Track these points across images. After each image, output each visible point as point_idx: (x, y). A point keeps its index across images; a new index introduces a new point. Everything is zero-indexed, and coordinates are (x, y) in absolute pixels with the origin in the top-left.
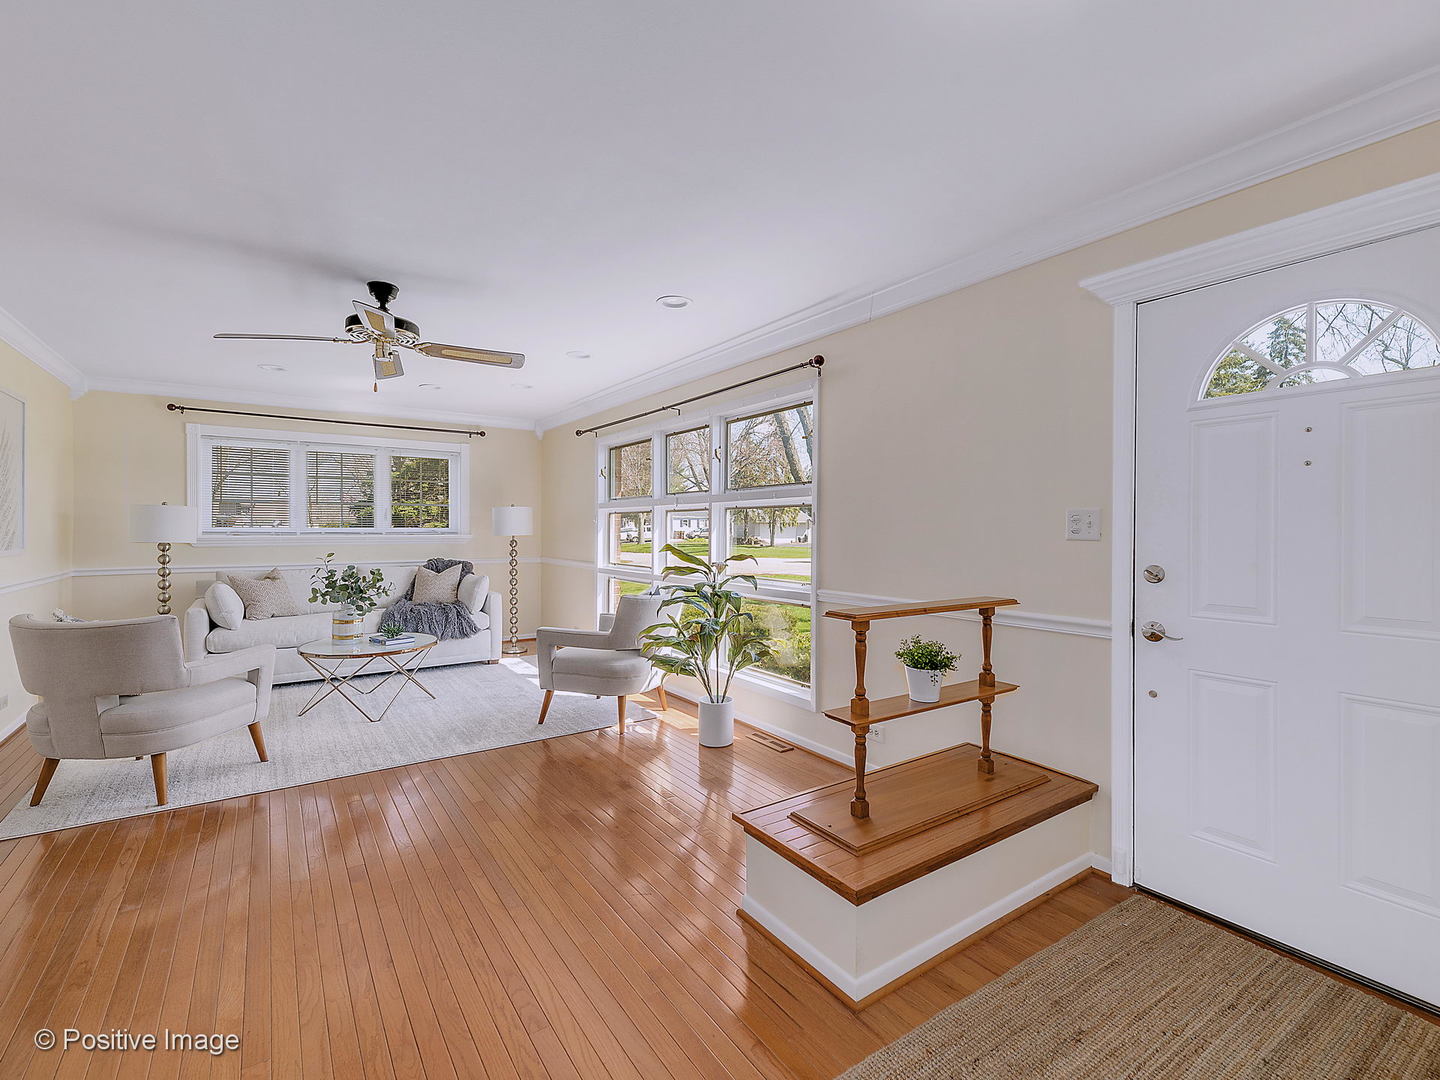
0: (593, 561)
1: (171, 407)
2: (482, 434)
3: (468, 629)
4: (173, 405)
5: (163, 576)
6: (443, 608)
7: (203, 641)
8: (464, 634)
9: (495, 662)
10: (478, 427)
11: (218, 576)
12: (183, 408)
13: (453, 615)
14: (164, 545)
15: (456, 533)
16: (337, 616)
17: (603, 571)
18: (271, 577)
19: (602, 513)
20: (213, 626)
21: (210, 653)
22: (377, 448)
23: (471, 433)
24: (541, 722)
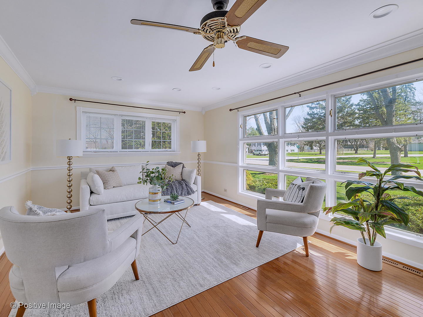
0: (237, 162)
1: (71, 99)
2: (184, 112)
3: (191, 192)
4: (72, 99)
5: (69, 170)
6: (180, 183)
7: (88, 199)
8: (189, 194)
9: (199, 205)
10: (182, 110)
11: (91, 170)
12: (76, 100)
13: (184, 185)
14: (70, 157)
15: (175, 151)
16: (151, 190)
17: (242, 167)
18: (112, 170)
19: (241, 143)
20: (92, 193)
21: (90, 205)
22: (147, 118)
23: (180, 112)
24: (257, 246)
